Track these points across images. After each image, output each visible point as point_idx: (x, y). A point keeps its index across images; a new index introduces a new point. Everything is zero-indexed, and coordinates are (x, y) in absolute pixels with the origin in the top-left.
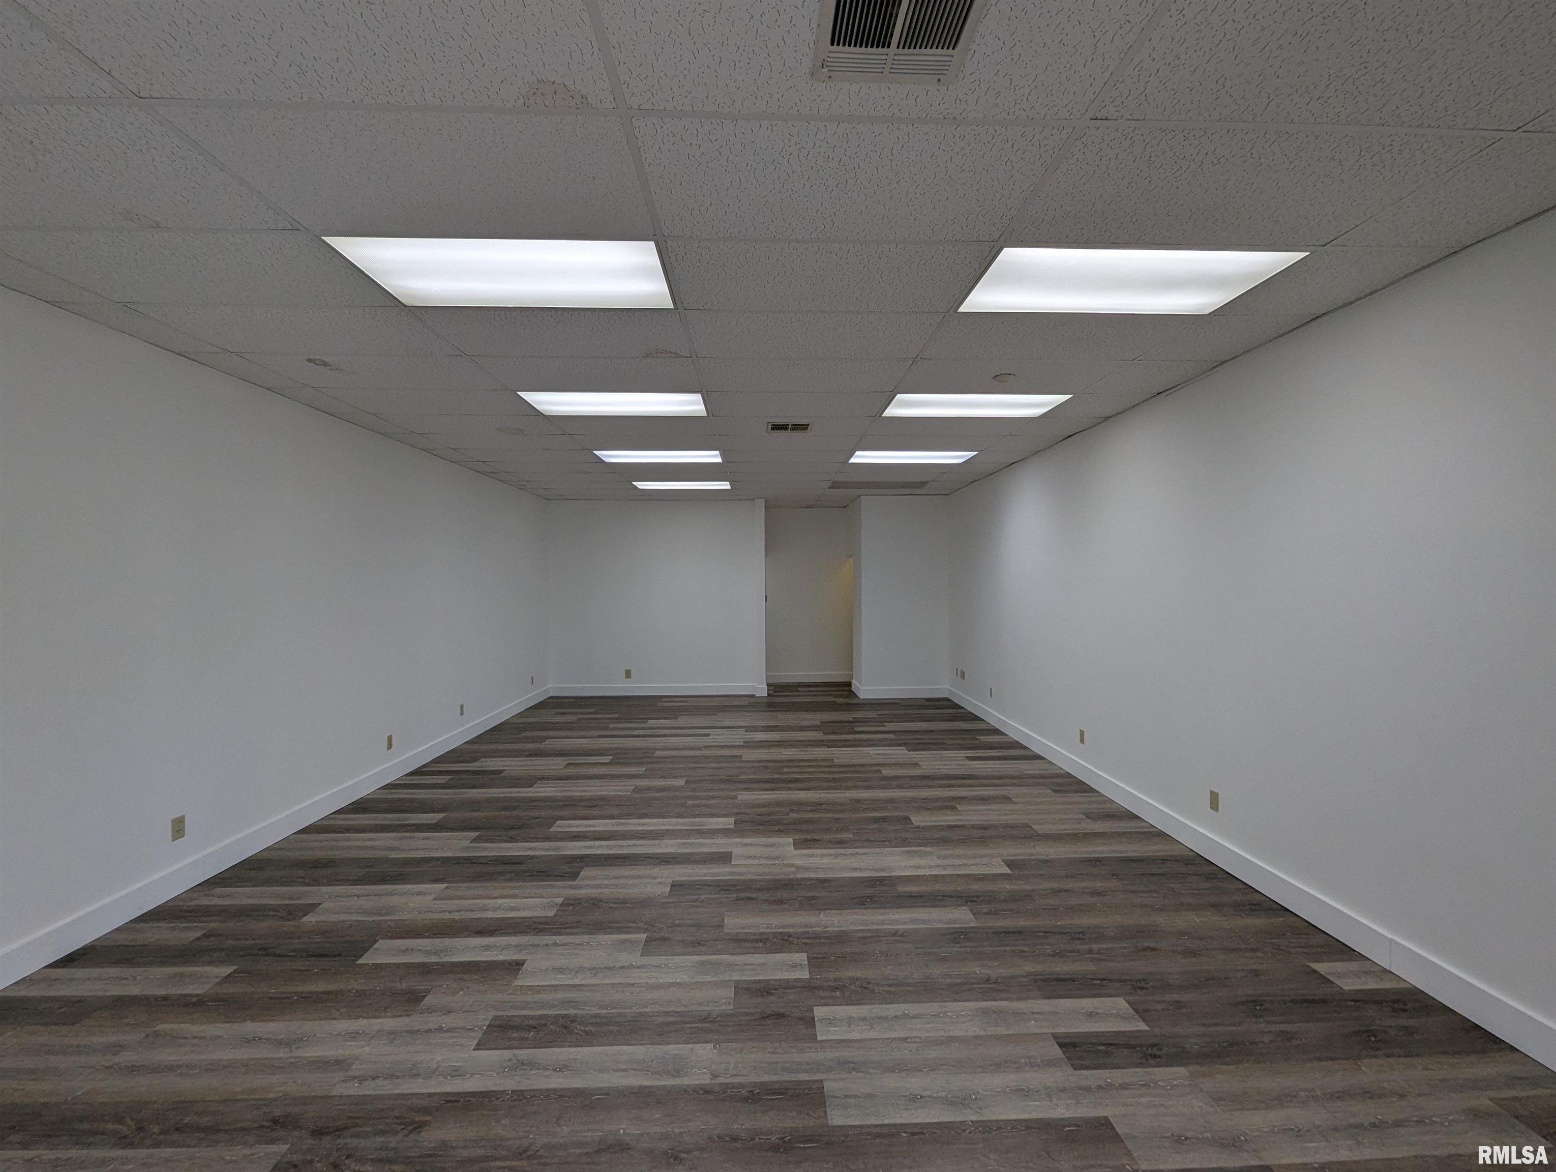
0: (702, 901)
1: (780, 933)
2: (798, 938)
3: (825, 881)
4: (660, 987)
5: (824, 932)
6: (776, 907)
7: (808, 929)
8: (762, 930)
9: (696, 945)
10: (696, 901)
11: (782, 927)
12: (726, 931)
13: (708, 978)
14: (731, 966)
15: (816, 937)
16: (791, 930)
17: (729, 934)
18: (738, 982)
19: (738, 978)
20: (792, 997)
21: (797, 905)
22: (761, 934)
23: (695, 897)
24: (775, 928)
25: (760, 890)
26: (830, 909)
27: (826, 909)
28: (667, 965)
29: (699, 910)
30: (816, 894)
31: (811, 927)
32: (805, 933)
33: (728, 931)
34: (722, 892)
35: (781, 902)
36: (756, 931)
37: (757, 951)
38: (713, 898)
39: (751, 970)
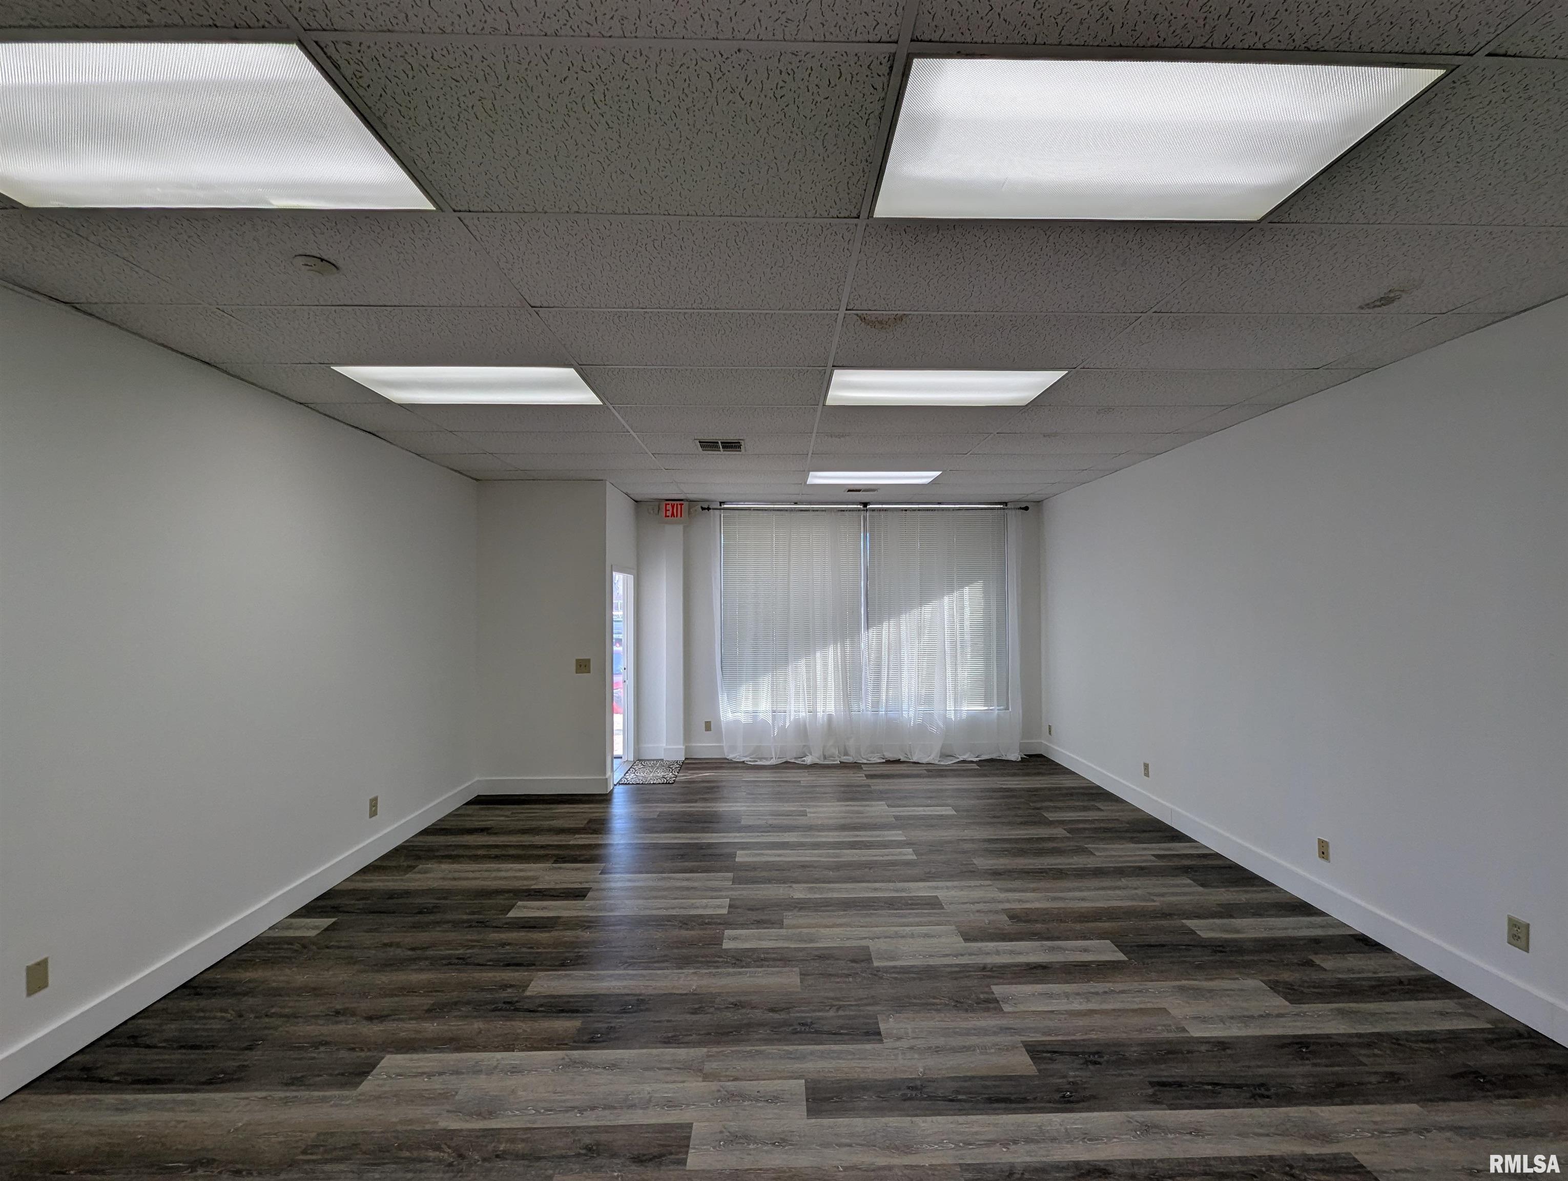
0: (832, 1006)
1: (742, 967)
2: (727, 962)
3: (668, 1042)
4: (840, 925)
5: (698, 968)
6: (743, 999)
7: (714, 971)
8: (760, 969)
9: (824, 956)
10: (839, 1008)
11: (740, 973)
12: (797, 969)
13: (805, 931)
14: (787, 938)
15: (708, 964)
16: (731, 970)
17: (793, 966)
18: (781, 928)
19: (781, 930)
20: (741, 919)
21: (718, 1000)
22: (762, 966)
23: (841, 1013)
24: (747, 972)
25: (761, 1025)
26: (681, 995)
27: (686, 994)
28: (842, 940)
29: (832, 994)
30: (689, 1017)
31: (710, 973)
32: (717, 967)
33: (794, 969)
34: (809, 1021)
35: (737, 1005)
36: (766, 969)
37: (766, 951)
38: (819, 1011)
39: (771, 936)
